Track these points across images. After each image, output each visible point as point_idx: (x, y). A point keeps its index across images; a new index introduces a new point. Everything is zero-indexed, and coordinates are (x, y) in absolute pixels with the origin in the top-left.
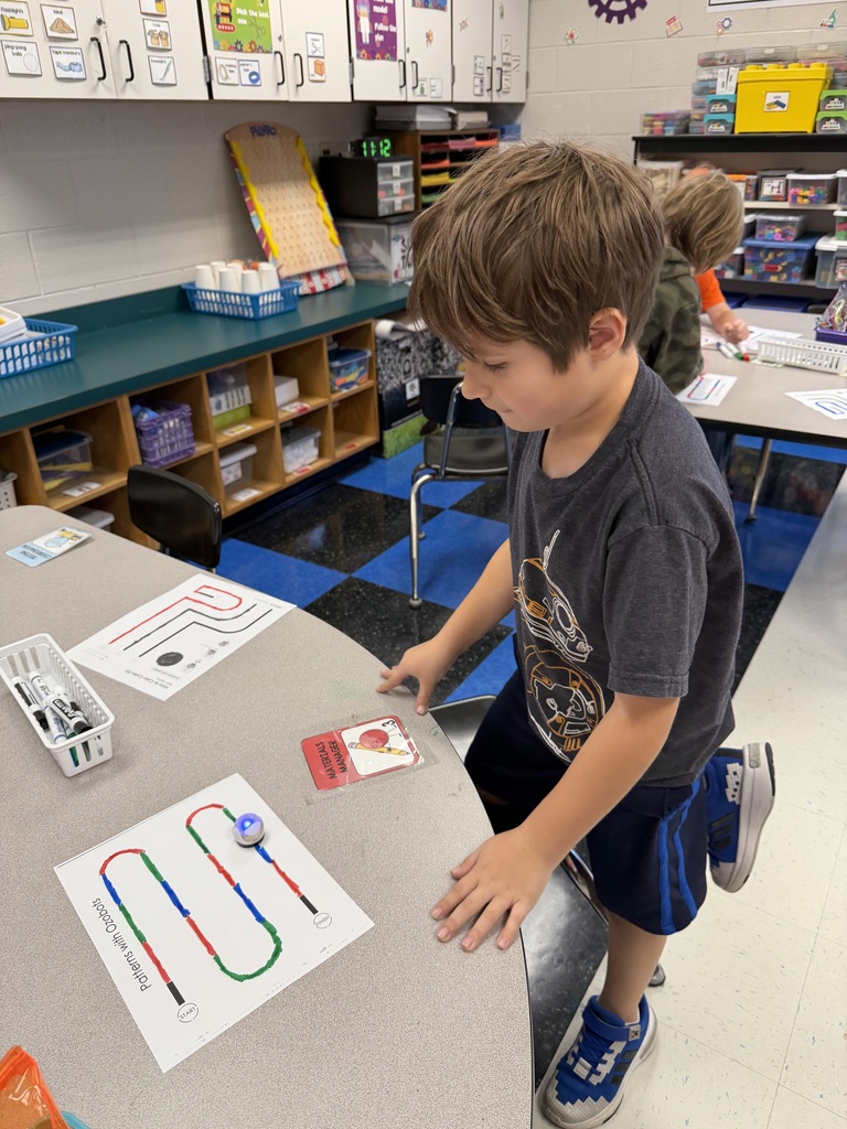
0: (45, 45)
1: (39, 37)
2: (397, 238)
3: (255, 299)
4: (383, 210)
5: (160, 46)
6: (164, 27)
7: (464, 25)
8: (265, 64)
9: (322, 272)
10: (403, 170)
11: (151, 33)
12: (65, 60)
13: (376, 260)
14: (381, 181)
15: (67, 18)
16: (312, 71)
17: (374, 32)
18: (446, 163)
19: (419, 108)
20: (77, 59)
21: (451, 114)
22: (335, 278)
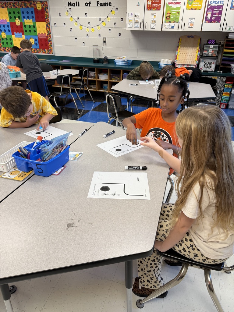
1: (133, 22)
4: (205, 55)
5: (153, 22)
6: (155, 20)
8: (176, 25)
9: (188, 65)
10: (214, 47)
11: (152, 21)
12: (136, 25)
15: (138, 20)
16: (189, 25)
20: (138, 25)
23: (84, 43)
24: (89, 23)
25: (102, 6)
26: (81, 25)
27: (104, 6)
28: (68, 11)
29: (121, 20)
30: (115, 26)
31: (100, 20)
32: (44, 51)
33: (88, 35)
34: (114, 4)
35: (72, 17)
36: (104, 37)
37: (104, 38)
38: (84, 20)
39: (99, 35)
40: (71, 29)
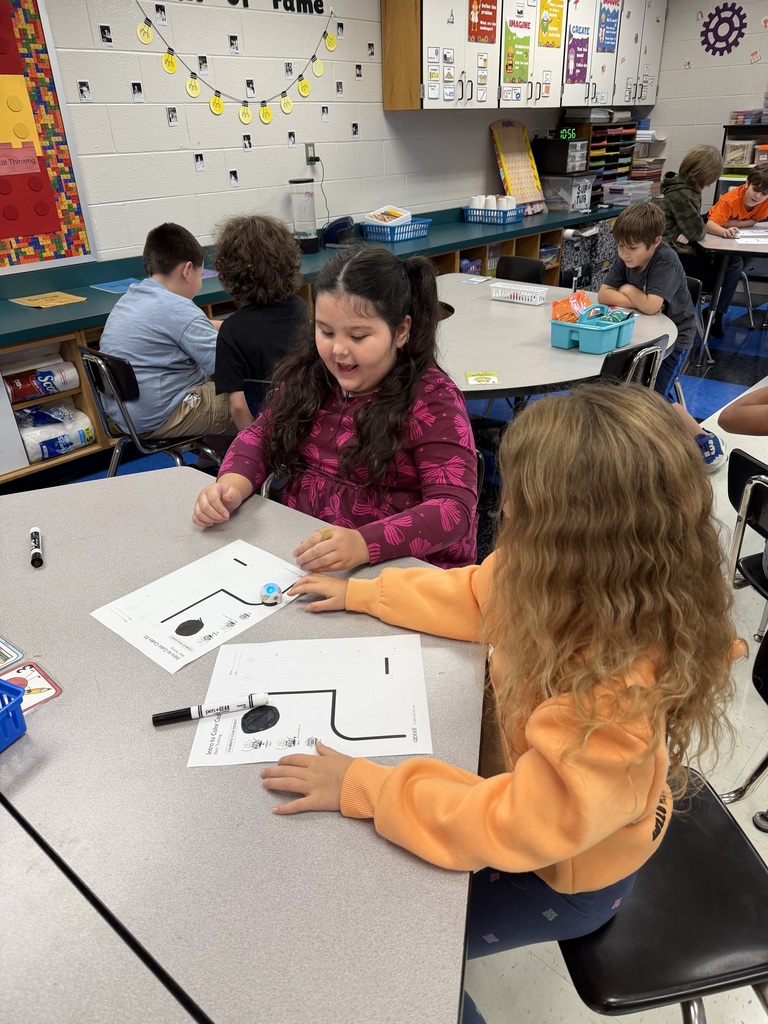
0: (442, 84)
1: (441, 82)
2: (575, 186)
3: (505, 213)
4: (569, 169)
5: (483, 82)
6: (485, 73)
7: (623, 60)
8: (523, 88)
9: (531, 204)
10: (582, 146)
11: (481, 76)
12: (448, 91)
13: (562, 199)
14: (571, 153)
15: (452, 72)
16: (544, 91)
17: (576, 68)
18: (605, 143)
19: (593, 110)
20: (452, 90)
21: (610, 114)
22: (538, 208)
23: (234, 173)
24: (249, 83)
25: (293, 10)
26: (218, 93)
27: (299, 10)
28: (148, 22)
29: (354, 70)
30: (339, 95)
31: (291, 71)
32: (30, 251)
33: (247, 138)
34: (331, 9)
35: (171, 51)
36: (308, 142)
37: (307, 146)
38: (227, 71)
39: (291, 135)
40: (174, 110)
